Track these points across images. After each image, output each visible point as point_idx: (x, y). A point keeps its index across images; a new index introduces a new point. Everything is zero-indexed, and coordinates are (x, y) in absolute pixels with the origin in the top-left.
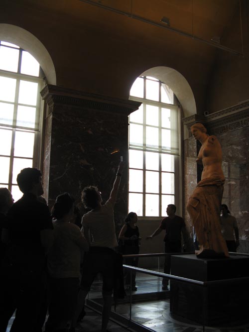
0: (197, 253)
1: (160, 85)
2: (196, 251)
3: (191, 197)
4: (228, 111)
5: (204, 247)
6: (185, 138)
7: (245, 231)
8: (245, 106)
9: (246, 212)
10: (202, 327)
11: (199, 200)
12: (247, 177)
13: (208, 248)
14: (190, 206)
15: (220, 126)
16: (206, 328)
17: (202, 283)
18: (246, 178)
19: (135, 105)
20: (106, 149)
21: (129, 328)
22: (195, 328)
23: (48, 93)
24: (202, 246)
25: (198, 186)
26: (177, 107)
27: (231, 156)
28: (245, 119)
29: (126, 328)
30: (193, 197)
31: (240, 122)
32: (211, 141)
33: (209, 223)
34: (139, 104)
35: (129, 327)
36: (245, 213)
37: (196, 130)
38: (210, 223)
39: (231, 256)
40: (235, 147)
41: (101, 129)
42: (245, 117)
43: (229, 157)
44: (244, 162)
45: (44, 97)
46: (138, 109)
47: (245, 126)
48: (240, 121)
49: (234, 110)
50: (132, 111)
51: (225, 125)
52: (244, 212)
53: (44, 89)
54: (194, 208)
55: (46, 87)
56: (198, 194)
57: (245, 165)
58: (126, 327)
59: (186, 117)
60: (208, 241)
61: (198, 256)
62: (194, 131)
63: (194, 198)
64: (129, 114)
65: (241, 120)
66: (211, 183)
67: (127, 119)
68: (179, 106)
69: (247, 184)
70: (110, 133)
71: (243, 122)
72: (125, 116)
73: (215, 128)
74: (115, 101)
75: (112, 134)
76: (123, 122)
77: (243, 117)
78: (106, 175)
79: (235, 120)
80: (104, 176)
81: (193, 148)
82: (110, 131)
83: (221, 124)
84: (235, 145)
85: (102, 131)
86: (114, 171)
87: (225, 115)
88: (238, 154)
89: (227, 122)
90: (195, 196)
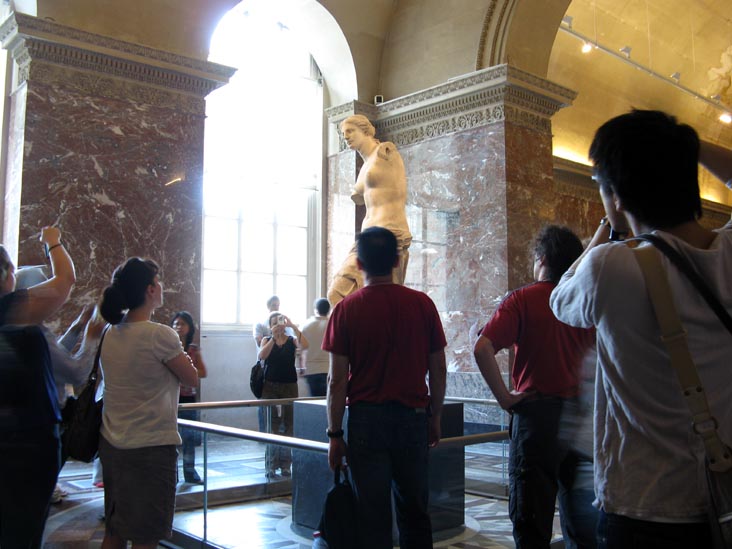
3: (338, 275)
4: (430, 94)
6: (331, 153)
7: (455, 354)
8: (462, 87)
9: (458, 313)
11: (354, 280)
12: (461, 239)
14: (337, 294)
15: (404, 130)
18: (459, 241)
19: (223, 74)
20: (154, 171)
23: (15, 32)
25: (355, 250)
26: (316, 83)
27: (429, 193)
28: (461, 114)
30: (342, 273)
31: (450, 123)
32: (384, 153)
34: (230, 73)
36: (456, 316)
37: (353, 130)
40: (437, 174)
42: (462, 110)
43: (423, 195)
44: (456, 207)
45: (7, 41)
46: (227, 81)
47: (460, 129)
48: (449, 118)
49: (437, 95)
50: (210, 86)
51: (417, 127)
52: (453, 313)
53: (6, 23)
54: (344, 297)
55: (10, 19)
56: (353, 269)
57: (458, 213)
59: (335, 104)
62: (348, 131)
63: (344, 276)
64: (208, 93)
65: (452, 117)
67: (203, 104)
68: (320, 82)
69: (460, 253)
70: (162, 134)
71: (456, 121)
72: (195, 96)
73: (397, 132)
74: (177, 63)
75: (169, 136)
76: (192, 111)
77: (456, 111)
78: (152, 227)
79: (440, 116)
80: (149, 232)
81: (347, 174)
82: (163, 129)
83: (403, 126)
84: (438, 169)
85: (144, 129)
86: (171, 220)
87: (418, 105)
88: (444, 191)
89: (424, 121)
90: (346, 273)
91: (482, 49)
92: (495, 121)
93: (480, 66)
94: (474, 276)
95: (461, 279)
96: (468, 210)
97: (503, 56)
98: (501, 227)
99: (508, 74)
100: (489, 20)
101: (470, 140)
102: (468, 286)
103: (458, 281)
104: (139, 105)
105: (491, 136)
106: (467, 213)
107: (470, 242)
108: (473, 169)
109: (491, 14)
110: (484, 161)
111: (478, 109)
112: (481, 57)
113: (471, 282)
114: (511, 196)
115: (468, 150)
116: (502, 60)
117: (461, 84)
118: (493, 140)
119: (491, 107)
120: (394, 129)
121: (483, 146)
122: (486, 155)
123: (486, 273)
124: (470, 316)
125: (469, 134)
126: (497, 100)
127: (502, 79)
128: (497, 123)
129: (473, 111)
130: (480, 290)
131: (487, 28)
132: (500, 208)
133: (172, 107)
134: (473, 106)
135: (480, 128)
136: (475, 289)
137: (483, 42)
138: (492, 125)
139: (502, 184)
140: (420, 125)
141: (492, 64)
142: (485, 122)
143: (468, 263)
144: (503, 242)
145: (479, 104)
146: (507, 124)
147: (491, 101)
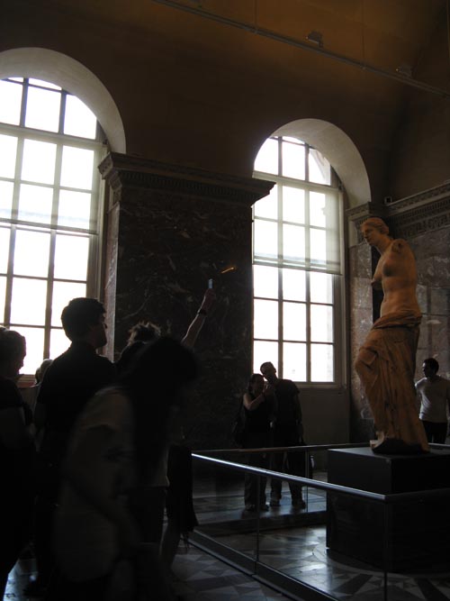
0: (373, 445)
1: (307, 152)
2: (372, 442)
3: (363, 348)
4: (431, 193)
5: (385, 433)
6: (351, 245)
10: (382, 574)
11: (376, 352)
13: (393, 436)
14: (361, 363)
15: (412, 223)
16: (389, 575)
17: (382, 497)
19: (263, 187)
20: (214, 265)
21: (256, 576)
22: (371, 576)
23: (111, 167)
24: (382, 434)
25: (375, 327)
26: (337, 189)
27: (432, 274)
29: (250, 576)
30: (366, 346)
31: (448, 216)
32: (397, 248)
34: (271, 185)
35: (255, 574)
37: (371, 230)
38: (396, 392)
39: (432, 451)
40: (439, 260)
41: (205, 229)
43: (428, 276)
45: (105, 174)
46: (269, 193)
48: (447, 213)
49: (436, 195)
50: (259, 198)
51: (420, 221)
53: (105, 160)
54: (368, 366)
55: (108, 157)
56: (375, 342)
58: (249, 573)
59: (353, 206)
60: (392, 423)
61: (376, 450)
62: (367, 231)
63: (369, 349)
64: (253, 203)
66: (397, 323)
67: (250, 212)
68: (340, 188)
70: (219, 236)
72: (243, 205)
73: (404, 226)
74: (230, 181)
75: (224, 237)
76: (242, 217)
79: (439, 212)
81: (365, 261)
82: (220, 232)
83: (413, 220)
84: (439, 255)
85: (207, 233)
86: (228, 302)
87: (420, 203)
88: (444, 272)
89: (426, 216)
90: (370, 346)
104: (201, 214)
120: (401, 223)
133: (226, 214)
140: (424, 219)
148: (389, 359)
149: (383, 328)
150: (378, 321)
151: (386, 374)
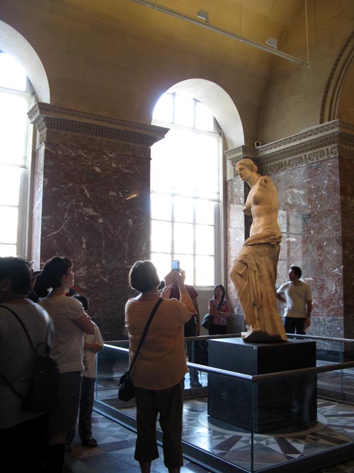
0: (244, 336)
1: (196, 104)
2: (243, 334)
3: (236, 260)
4: (291, 140)
5: (253, 327)
6: (228, 179)
8: (310, 135)
9: (311, 279)
10: (250, 435)
11: (246, 264)
12: (312, 232)
13: (259, 329)
14: (235, 272)
15: (276, 162)
16: (255, 435)
17: (250, 377)
18: (310, 233)
19: (161, 132)
20: (120, 193)
22: (242, 437)
23: (38, 114)
24: (251, 327)
25: (246, 245)
26: (218, 135)
27: (291, 203)
28: (310, 152)
30: (239, 259)
31: (303, 158)
32: (263, 183)
33: (260, 296)
34: (166, 131)
36: (309, 281)
37: (244, 169)
38: (261, 294)
39: (289, 340)
40: (296, 191)
41: (114, 165)
42: (311, 150)
43: (287, 204)
44: (309, 211)
45: (33, 119)
46: (163, 137)
47: (310, 162)
49: (295, 141)
50: (154, 140)
51: (283, 161)
52: (307, 279)
53: (33, 108)
54: (240, 275)
55: (35, 106)
56: (245, 256)
57: (309, 215)
59: (230, 148)
60: (259, 319)
61: (246, 340)
62: (241, 169)
63: (240, 261)
64: (152, 144)
65: (304, 154)
66: (263, 241)
67: (149, 151)
68: (220, 134)
69: (311, 241)
70: (125, 170)
71: (307, 156)
72: (144, 146)
73: (270, 164)
74: (133, 127)
75: (128, 171)
76: (143, 156)
77: (307, 151)
78: (119, 228)
79: (296, 154)
80: (118, 230)
81: (239, 192)
82: (125, 168)
83: (277, 160)
84: (296, 187)
85: (115, 168)
86: (131, 223)
87: (283, 147)
88: (300, 201)
89: (286, 157)
90: (242, 259)
91: (323, 111)
92: (332, 156)
93: (322, 121)
94: (320, 255)
95: (312, 257)
96: (316, 213)
97: (336, 114)
98: (337, 224)
99: (340, 126)
100: (326, 92)
101: (317, 169)
102: (317, 262)
103: (310, 258)
104: (111, 153)
105: (330, 166)
106: (315, 215)
107: (317, 233)
108: (319, 187)
109: (328, 87)
110: (326, 182)
111: (321, 149)
112: (322, 115)
113: (319, 259)
114: (343, 204)
115: (315, 175)
116: (336, 118)
117: (310, 133)
118: (331, 168)
119: (329, 147)
120: (268, 163)
121: (325, 172)
122: (327, 178)
123: (328, 253)
124: (318, 281)
125: (315, 165)
126: (333, 143)
127: (337, 129)
128: (334, 158)
129: (317, 150)
130: (324, 265)
131: (325, 97)
132: (336, 212)
133: (130, 153)
134: (318, 147)
135: (323, 160)
136: (321, 264)
137: (323, 106)
138: (331, 159)
139: (338, 197)
140: (284, 160)
141: (329, 120)
142: (326, 157)
143: (316, 247)
144: (339, 234)
145: (322, 146)
146: (340, 158)
147: (329, 144)
148: (256, 270)
149: (251, 245)
150: (248, 239)
151: (254, 281)
